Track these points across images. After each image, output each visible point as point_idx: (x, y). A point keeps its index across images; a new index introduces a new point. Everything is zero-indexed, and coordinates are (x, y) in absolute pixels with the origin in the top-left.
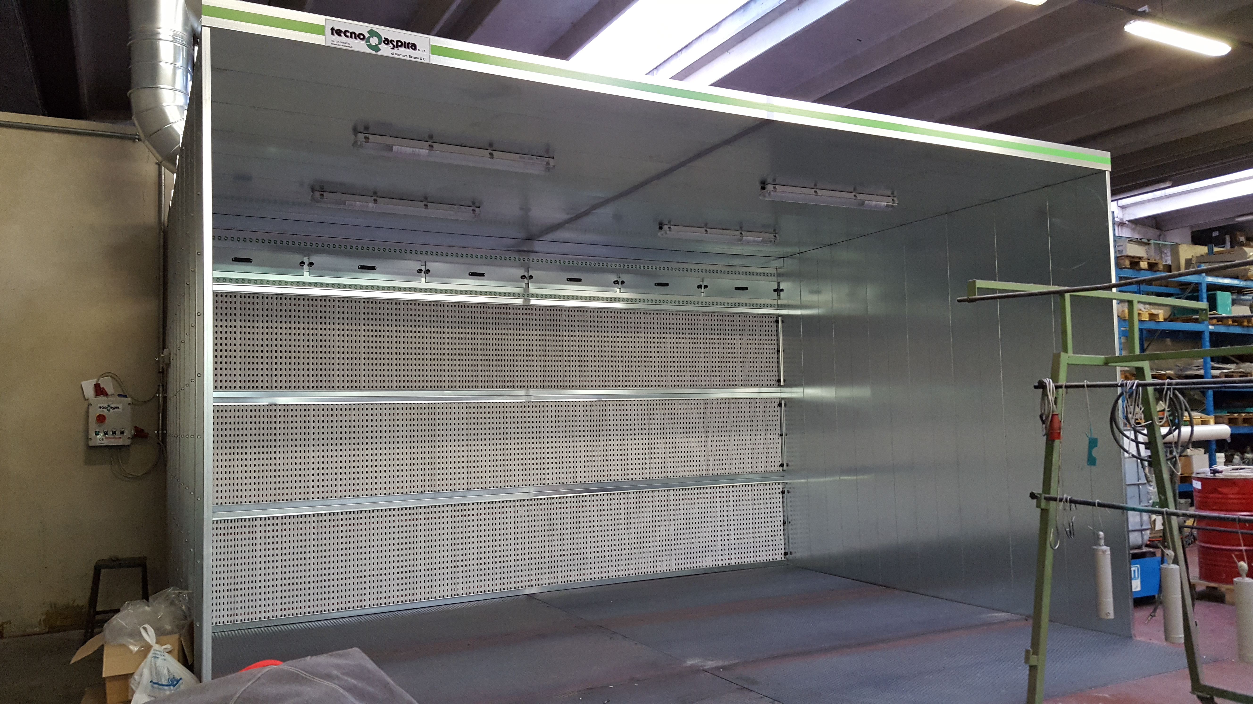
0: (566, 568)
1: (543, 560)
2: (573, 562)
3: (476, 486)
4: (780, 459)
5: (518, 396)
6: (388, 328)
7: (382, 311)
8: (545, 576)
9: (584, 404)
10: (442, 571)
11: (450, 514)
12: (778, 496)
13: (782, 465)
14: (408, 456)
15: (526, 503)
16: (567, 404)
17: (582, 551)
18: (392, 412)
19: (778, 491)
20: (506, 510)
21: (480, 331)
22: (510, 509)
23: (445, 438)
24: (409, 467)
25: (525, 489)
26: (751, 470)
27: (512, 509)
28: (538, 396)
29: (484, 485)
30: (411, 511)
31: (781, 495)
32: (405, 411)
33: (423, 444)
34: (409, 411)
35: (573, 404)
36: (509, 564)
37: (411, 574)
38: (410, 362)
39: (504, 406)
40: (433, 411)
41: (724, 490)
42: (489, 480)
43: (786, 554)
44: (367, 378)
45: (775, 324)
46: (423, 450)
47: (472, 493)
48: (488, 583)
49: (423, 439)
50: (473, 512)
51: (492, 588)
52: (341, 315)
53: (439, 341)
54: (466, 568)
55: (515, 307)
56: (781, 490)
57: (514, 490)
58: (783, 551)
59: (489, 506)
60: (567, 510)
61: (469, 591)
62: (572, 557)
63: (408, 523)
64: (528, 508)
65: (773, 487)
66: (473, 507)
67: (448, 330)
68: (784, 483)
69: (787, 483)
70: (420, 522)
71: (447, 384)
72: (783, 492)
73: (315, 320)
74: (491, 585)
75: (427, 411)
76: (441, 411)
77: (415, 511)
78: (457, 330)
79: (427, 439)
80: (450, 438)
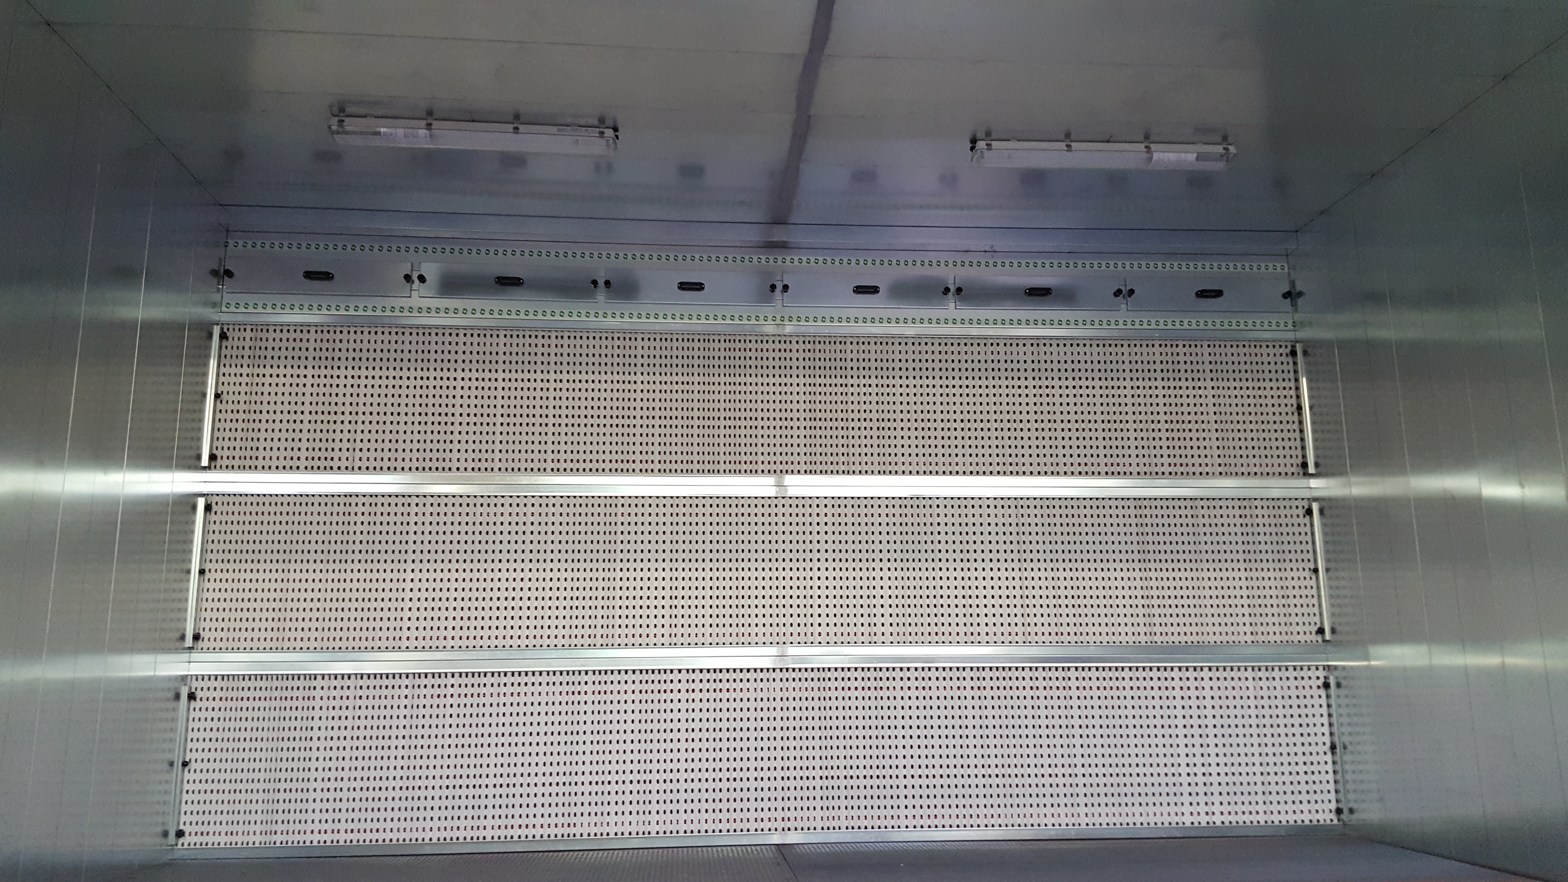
0: (855, 803)
1: (811, 783)
2: (869, 792)
4: (1317, 619)
5: (762, 487)
6: (541, 376)
8: (814, 813)
12: (1316, 692)
13: (1321, 631)
15: (778, 675)
17: (888, 772)
19: (1315, 683)
20: (741, 685)
22: (748, 685)
25: (776, 651)
26: (1249, 638)
27: (752, 685)
28: (801, 487)
31: (1322, 692)
34: (572, 510)
36: (745, 784)
40: (612, 510)
41: (1191, 674)
42: (710, 630)
43: (1339, 811)
44: (504, 456)
45: (1290, 360)
48: (706, 816)
49: (595, 556)
50: (679, 686)
51: (713, 827)
52: (467, 357)
55: (760, 339)
56: (1322, 680)
58: (1333, 806)
59: (708, 676)
60: (856, 693)
61: (669, 828)
62: (869, 782)
64: (781, 685)
65: (1302, 674)
66: (680, 676)
68: (1327, 668)
69: (1336, 668)
72: (1326, 686)
73: (425, 365)
74: (710, 821)
75: (602, 509)
76: (627, 510)
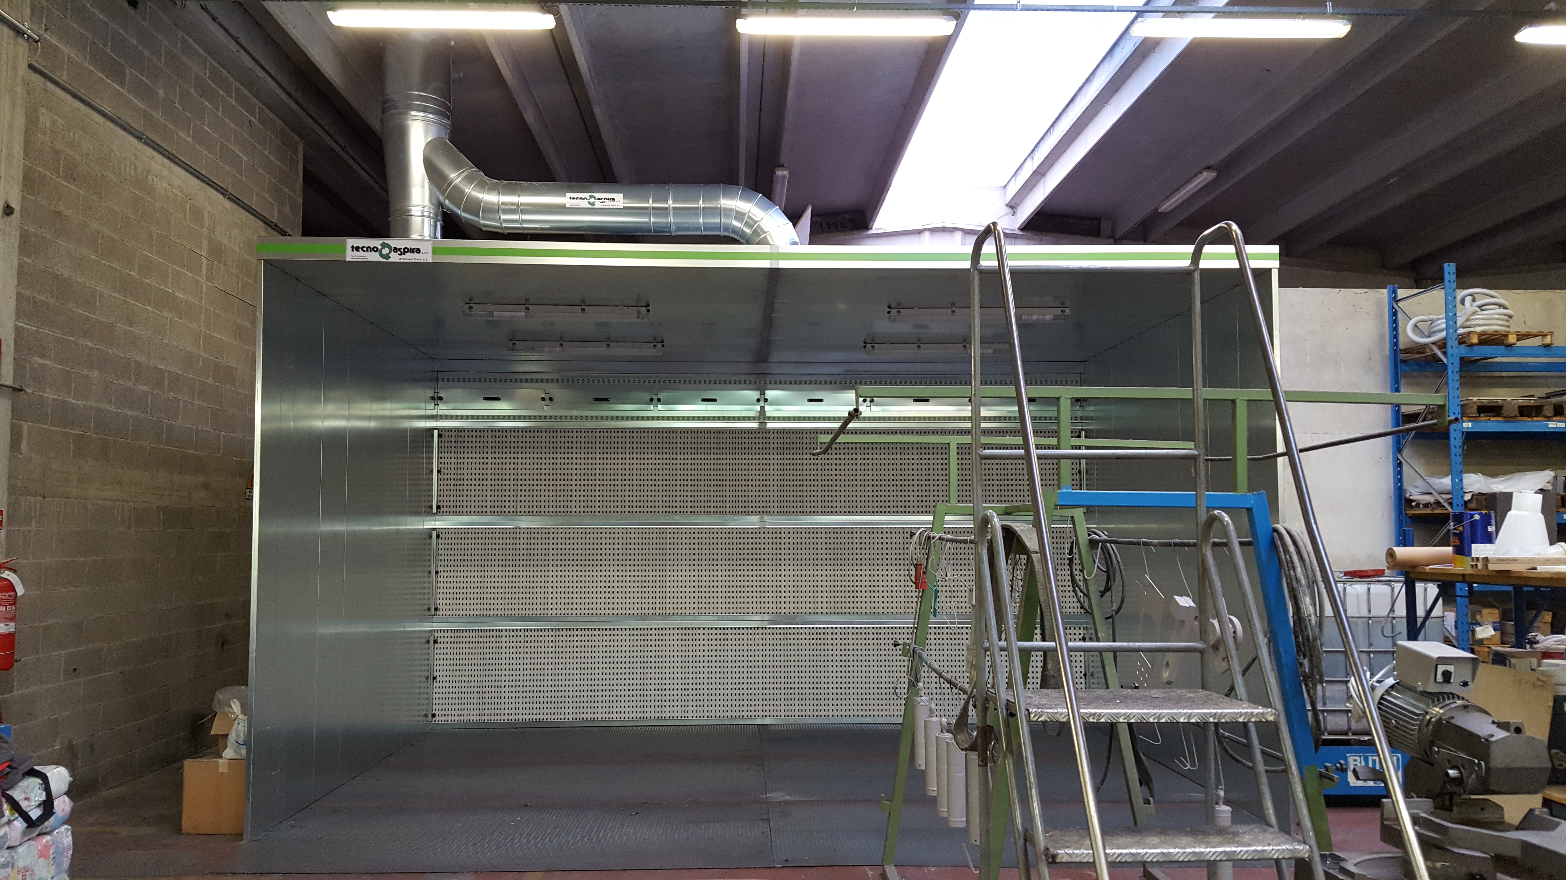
3: (707, 611)
5: (751, 522)
6: (621, 456)
7: (616, 440)
8: (780, 708)
9: (827, 531)
10: (672, 692)
11: (680, 637)
14: (640, 579)
15: (760, 631)
16: (807, 531)
18: (625, 536)
21: (712, 456)
22: (743, 637)
23: (676, 562)
24: (640, 590)
25: (758, 618)
27: (745, 637)
28: (772, 522)
29: (715, 611)
30: (643, 632)
32: (636, 536)
33: (654, 568)
34: (640, 536)
35: (815, 531)
37: (642, 693)
38: (642, 488)
39: (738, 531)
40: (664, 536)
46: (654, 573)
47: (702, 618)
49: (654, 562)
50: (704, 637)
53: (671, 467)
54: (696, 692)
55: (750, 431)
57: (747, 617)
59: (720, 631)
61: (699, 714)
63: (639, 643)
64: (761, 636)
66: (704, 631)
67: (680, 456)
69: (1090, 628)
70: (651, 643)
71: (678, 509)
72: (1084, 639)
74: (722, 711)
75: (658, 536)
76: (672, 535)
77: (646, 632)
78: (690, 456)
79: (658, 562)
80: (681, 562)
